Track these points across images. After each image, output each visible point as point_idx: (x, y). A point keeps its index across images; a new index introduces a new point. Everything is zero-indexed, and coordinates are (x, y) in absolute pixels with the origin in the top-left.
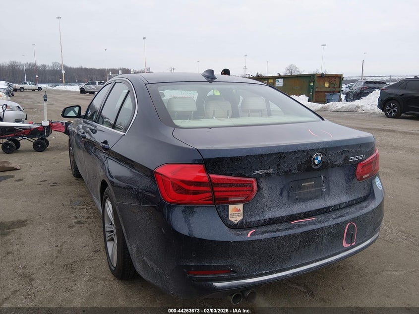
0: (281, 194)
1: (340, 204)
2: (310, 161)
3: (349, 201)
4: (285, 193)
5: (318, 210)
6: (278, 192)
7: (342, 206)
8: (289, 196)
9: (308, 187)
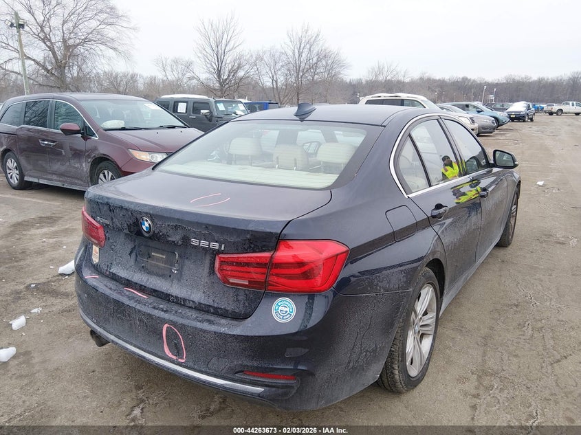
0: (130, 254)
1: (185, 300)
2: (137, 224)
3: (200, 304)
4: (133, 255)
5: (155, 291)
6: (129, 251)
7: (187, 304)
8: (136, 260)
9: (158, 259)
